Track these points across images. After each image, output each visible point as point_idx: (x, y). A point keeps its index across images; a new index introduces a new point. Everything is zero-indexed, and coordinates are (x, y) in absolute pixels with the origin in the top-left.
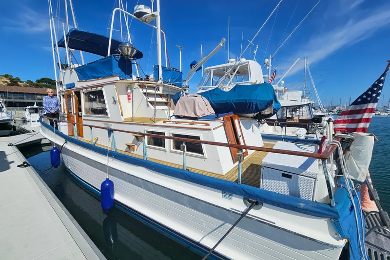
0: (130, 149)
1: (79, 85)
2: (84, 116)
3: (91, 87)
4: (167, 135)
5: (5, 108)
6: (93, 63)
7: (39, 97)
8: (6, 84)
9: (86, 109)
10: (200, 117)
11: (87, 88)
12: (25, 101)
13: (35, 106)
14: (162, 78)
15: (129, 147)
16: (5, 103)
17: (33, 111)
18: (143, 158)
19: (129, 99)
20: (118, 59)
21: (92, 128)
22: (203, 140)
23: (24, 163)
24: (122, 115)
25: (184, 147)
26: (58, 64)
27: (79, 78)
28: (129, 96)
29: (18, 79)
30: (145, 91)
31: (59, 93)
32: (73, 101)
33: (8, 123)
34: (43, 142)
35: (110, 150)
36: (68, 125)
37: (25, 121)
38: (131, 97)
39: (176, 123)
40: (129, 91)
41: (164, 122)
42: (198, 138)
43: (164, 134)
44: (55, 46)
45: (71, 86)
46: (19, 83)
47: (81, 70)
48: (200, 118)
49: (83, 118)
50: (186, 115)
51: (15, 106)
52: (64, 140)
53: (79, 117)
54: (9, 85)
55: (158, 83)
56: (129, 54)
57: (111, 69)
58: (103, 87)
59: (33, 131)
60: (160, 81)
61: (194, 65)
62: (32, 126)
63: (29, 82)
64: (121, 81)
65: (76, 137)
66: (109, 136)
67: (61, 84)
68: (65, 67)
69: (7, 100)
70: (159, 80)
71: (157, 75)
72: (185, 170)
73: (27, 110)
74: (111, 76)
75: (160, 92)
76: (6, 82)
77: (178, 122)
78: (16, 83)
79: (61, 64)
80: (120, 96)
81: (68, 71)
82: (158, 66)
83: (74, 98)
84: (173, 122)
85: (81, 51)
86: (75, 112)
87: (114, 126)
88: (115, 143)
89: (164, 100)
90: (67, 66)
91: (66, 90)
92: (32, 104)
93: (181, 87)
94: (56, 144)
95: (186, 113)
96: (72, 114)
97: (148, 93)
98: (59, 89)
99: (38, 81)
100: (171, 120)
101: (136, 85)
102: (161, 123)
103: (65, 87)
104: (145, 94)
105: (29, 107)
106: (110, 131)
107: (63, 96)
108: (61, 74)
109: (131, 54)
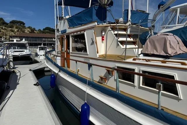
0: (102, 80)
1: (69, 31)
2: (71, 53)
3: (77, 32)
4: (136, 71)
5: (28, 47)
6: (79, 13)
7: (44, 39)
8: (29, 32)
9: (72, 48)
10: (172, 55)
11: (74, 33)
12: (37, 42)
13: (42, 46)
14: (130, 20)
15: (102, 78)
16: (29, 43)
17: (41, 49)
18: (115, 90)
19: (103, 40)
20: (96, 8)
21: (77, 62)
22: (177, 79)
23: (37, 83)
24: (98, 53)
25: (160, 86)
26: (57, 17)
27: (69, 26)
28: (103, 37)
29: (34, 29)
30: (116, 32)
31: (57, 37)
32: (65, 42)
33: (29, 56)
34: (46, 69)
35: (89, 80)
36: (61, 59)
37: (37, 55)
38: (105, 38)
39: (147, 60)
40: (103, 33)
41: (134, 60)
42: (173, 77)
43: (134, 70)
44: (56, 5)
45: (64, 32)
46: (35, 31)
47: (70, 20)
48: (172, 57)
49: (71, 54)
50: (155, 54)
51: (33, 46)
52: (58, 70)
53: (68, 53)
54: (30, 32)
55: (127, 25)
56: (106, 3)
57: (91, 16)
58: (85, 31)
59: (41, 62)
60: (129, 23)
61: (162, 5)
62: (40, 58)
63: (39, 30)
64: (98, 26)
65: (66, 68)
66: (89, 69)
67: (58, 30)
68: (61, 18)
69: (30, 42)
70: (127, 22)
71: (126, 18)
72: (160, 109)
73: (38, 48)
74: (92, 22)
75: (129, 33)
76: (29, 31)
77: (149, 60)
78: (33, 31)
79: (59, 17)
80: (97, 38)
81: (63, 21)
82: (128, 10)
83: (65, 40)
84: (143, 60)
85: (69, 7)
86: (65, 50)
87: (91, 61)
88: (93, 75)
89: (132, 40)
90: (62, 18)
91: (61, 34)
92: (40, 44)
93: (147, 27)
94: (54, 72)
95: (155, 51)
96: (64, 51)
97: (119, 34)
98: (57, 34)
99: (44, 29)
100: (140, 58)
101: (109, 28)
102: (131, 60)
103: (60, 33)
104: (116, 35)
105: (39, 46)
106: (90, 65)
107: (59, 39)
108: (59, 24)
109: (107, 3)
